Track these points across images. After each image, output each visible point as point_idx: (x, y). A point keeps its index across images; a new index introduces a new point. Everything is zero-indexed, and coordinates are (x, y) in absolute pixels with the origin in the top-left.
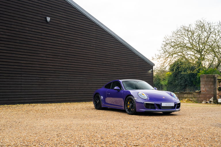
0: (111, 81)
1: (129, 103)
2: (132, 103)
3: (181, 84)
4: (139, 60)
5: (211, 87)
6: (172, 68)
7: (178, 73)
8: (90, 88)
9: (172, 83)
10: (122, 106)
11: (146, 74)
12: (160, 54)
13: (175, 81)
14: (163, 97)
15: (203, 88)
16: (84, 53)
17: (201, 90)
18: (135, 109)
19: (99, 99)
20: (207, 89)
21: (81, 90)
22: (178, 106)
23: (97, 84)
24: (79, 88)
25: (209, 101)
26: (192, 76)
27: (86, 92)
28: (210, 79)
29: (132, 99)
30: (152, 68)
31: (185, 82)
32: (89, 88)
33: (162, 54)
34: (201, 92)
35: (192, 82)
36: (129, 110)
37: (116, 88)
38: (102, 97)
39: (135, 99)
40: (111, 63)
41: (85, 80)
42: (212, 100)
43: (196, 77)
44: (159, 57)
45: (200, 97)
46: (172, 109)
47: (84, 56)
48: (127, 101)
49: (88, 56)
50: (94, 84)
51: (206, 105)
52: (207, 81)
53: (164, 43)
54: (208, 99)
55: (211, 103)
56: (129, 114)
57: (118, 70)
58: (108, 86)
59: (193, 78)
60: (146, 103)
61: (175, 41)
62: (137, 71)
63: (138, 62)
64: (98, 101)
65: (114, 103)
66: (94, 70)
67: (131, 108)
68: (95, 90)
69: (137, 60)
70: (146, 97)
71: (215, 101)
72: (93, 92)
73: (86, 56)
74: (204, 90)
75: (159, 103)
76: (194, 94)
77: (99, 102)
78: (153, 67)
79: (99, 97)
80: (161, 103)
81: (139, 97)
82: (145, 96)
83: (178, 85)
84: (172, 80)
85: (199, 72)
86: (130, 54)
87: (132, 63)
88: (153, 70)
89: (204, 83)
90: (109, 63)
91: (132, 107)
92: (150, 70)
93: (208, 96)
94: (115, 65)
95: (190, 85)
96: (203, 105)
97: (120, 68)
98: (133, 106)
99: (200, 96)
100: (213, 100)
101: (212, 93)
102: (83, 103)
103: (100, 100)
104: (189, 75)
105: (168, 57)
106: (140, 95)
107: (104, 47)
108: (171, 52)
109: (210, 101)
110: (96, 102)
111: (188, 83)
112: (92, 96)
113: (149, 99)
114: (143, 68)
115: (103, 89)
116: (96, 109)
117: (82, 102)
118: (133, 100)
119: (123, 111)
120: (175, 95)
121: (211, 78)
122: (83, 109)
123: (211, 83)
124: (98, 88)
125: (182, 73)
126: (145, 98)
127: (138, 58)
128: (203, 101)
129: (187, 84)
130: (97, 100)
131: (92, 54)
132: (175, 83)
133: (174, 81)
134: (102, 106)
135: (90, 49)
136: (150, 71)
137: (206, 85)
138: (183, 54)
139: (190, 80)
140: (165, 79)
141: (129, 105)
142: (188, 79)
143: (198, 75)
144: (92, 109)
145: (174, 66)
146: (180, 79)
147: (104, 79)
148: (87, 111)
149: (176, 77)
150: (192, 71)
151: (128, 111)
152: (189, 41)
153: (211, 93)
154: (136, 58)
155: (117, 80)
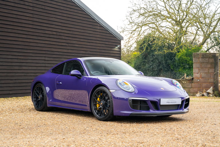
0: (65, 60)
1: (98, 99)
2: (104, 99)
3: (153, 68)
4: (100, 31)
5: (210, 72)
6: (140, 46)
7: (149, 53)
8: (25, 74)
9: (140, 67)
10: (86, 106)
11: (112, 52)
12: (125, 26)
13: (144, 65)
14: (162, 88)
15: (196, 73)
16: (15, 16)
17: (194, 77)
18: (111, 111)
19: (42, 93)
20: (203, 75)
21: (8, 78)
22: (186, 103)
23: (35, 68)
24: (5, 74)
25: (206, 92)
26: (168, 57)
27: (17, 81)
28: (207, 59)
29: (104, 92)
30: (120, 44)
31: (159, 65)
32: (23, 74)
33: (127, 26)
34: (194, 80)
35: (168, 65)
36: (99, 112)
37: (73, 72)
38: (48, 89)
39: (110, 92)
40: (58, 34)
41: (16, 61)
42: (210, 91)
43: (175, 59)
44: (123, 29)
45: (192, 87)
46: (177, 109)
47: (14, 20)
48: (95, 96)
49: (20, 21)
50: (30, 68)
51: (202, 99)
52: (203, 63)
53: (131, 10)
54: (204, 90)
55: (210, 96)
56: (100, 120)
57: (69, 45)
58: (58, 70)
59: (170, 60)
60: (133, 100)
61: (145, 7)
62: (98, 48)
63: (98, 33)
64: (40, 97)
65: (67, 99)
66: (31, 44)
67: (104, 109)
68: (33, 78)
69: (98, 31)
70: (131, 89)
71: (216, 92)
72: (32, 81)
73: (17, 20)
74: (199, 77)
75: (155, 100)
76: (183, 82)
77: (43, 99)
78: (120, 41)
79: (42, 89)
80: (160, 100)
81: (118, 89)
82: (130, 86)
83: (148, 70)
84: (141, 63)
85: (179, 52)
86: (87, 20)
87: (91, 35)
88: (120, 47)
89: (198, 65)
90: (55, 33)
91: (105, 106)
92: (116, 46)
93: (204, 85)
94: (63, 37)
95: (166, 69)
96: (198, 99)
97: (72, 42)
98: (106, 104)
99: (192, 85)
100: (213, 91)
101: (212, 80)
102: (12, 99)
103: (45, 93)
104: (165, 56)
105: (135, 30)
106: (120, 84)
107: (47, 8)
108: (140, 22)
109: (208, 93)
110: (37, 98)
111: (163, 67)
112: (30, 88)
113: (137, 92)
114: (107, 43)
115: (50, 75)
116: (38, 110)
117: (11, 97)
118: (107, 95)
119: (89, 114)
120: (179, 85)
121: (209, 57)
122: (13, 110)
123: (209, 66)
124: (37, 74)
125: (156, 53)
126: (130, 91)
127: (99, 28)
128: (197, 93)
129: (161, 69)
130: (39, 95)
131: (27, 18)
132: (145, 67)
133: (142, 65)
134: (48, 106)
135: (25, 10)
136: (116, 49)
137: (201, 68)
138: (157, 26)
139: (166, 63)
140: (130, 61)
141: (100, 102)
142: (164, 62)
143: (177, 56)
144: (30, 111)
145: (144, 42)
146: (152, 61)
147: (46, 59)
148: (22, 116)
149: (145, 58)
150: (170, 50)
151: (97, 114)
152: (166, 7)
153: (209, 81)
154: (97, 27)
155: (73, 58)
